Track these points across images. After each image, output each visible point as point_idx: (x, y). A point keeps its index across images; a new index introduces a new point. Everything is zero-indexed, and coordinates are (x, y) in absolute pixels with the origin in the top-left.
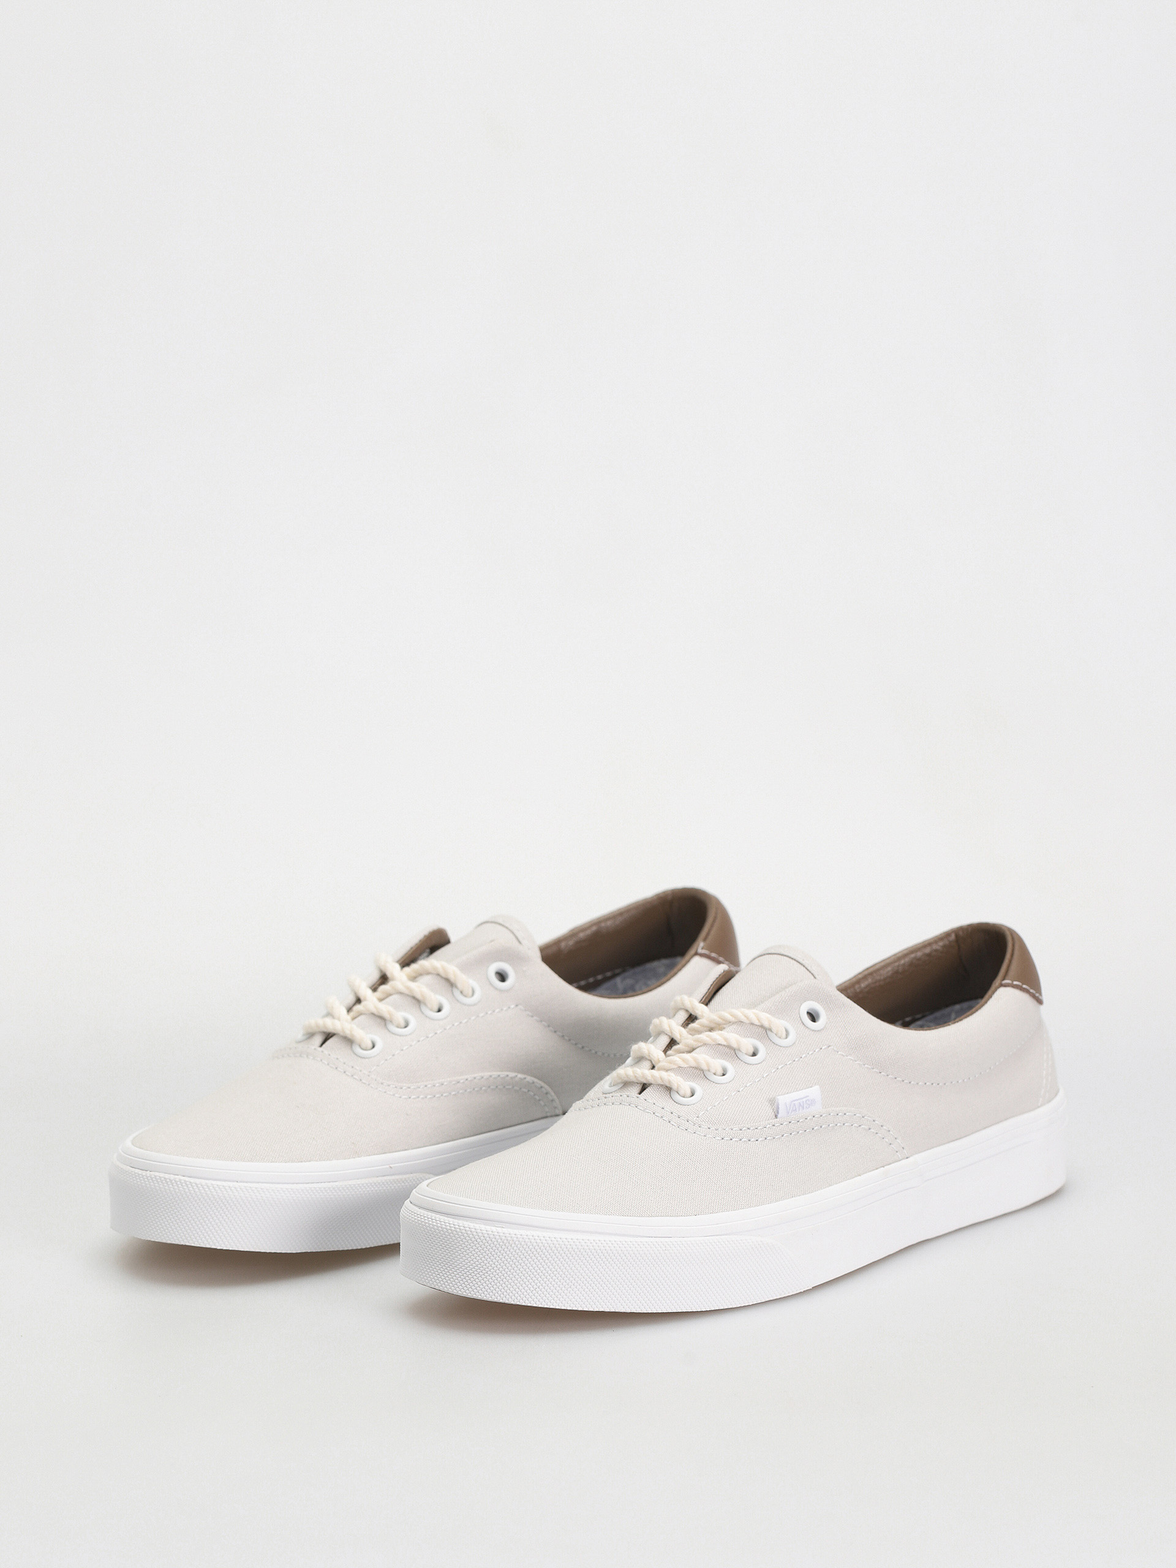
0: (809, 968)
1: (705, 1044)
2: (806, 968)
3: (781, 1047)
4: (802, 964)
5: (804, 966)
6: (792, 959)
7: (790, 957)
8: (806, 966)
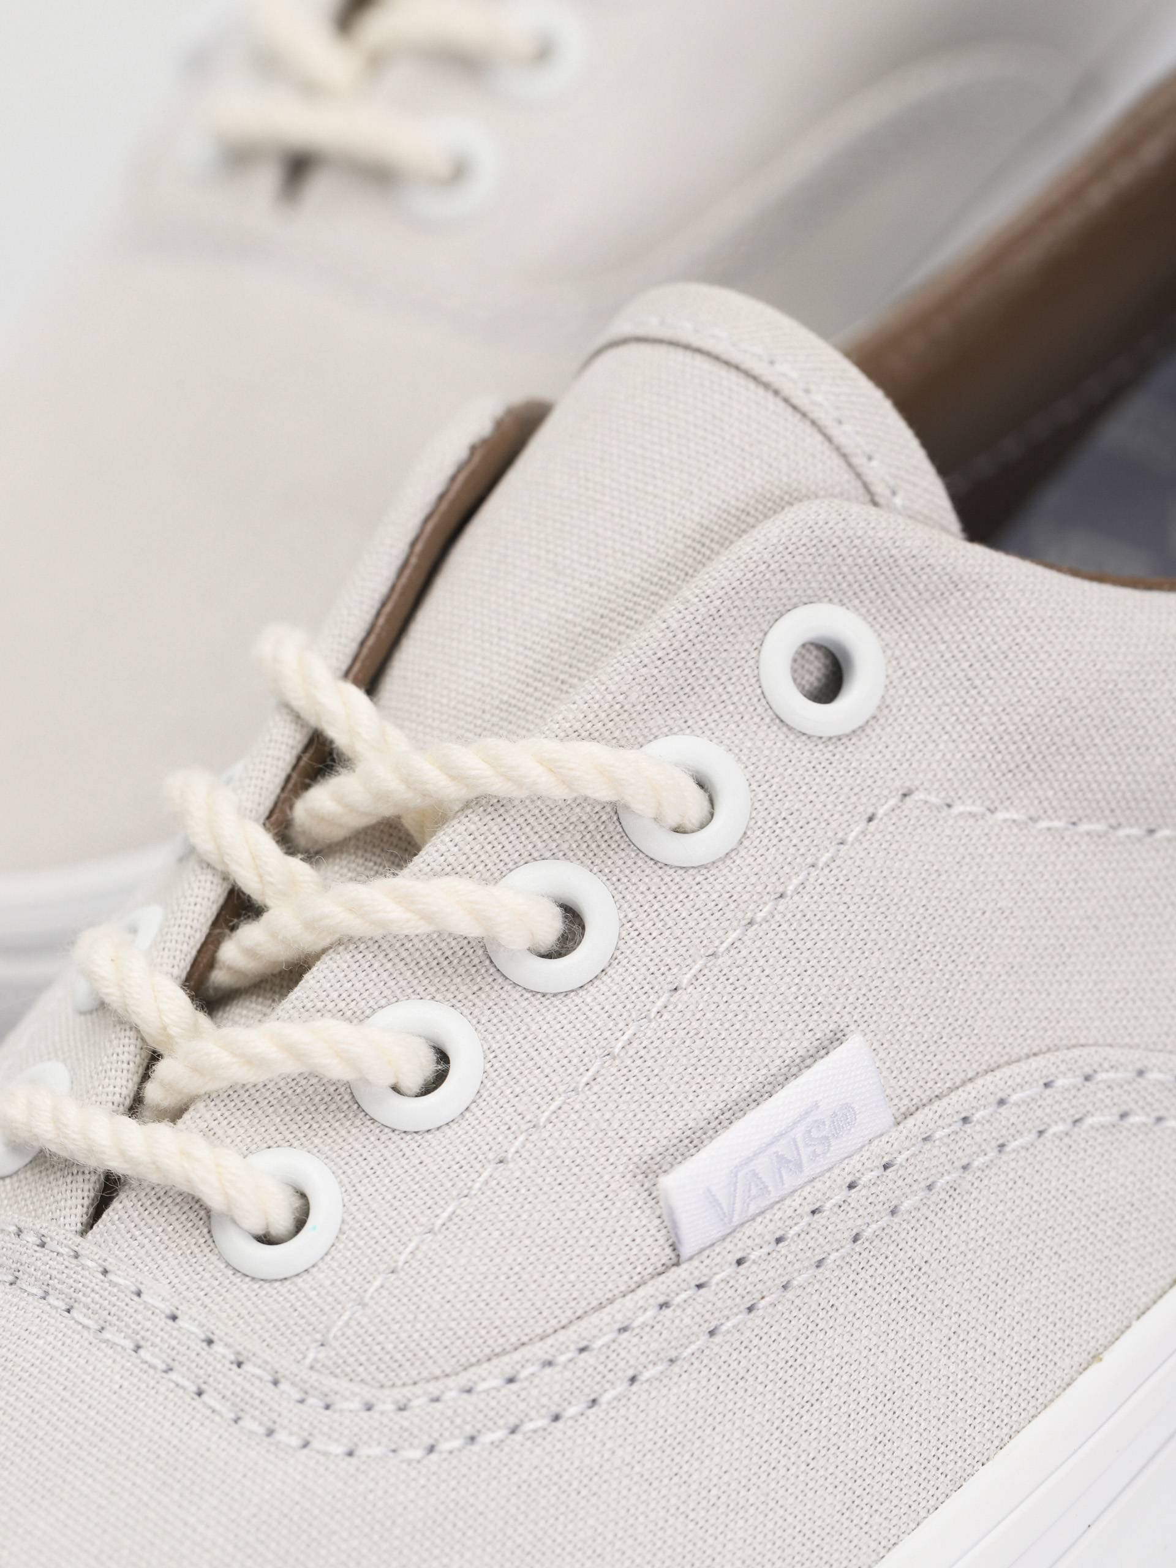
0: (800, 400)
1: (350, 940)
2: (786, 400)
3: (686, 869)
4: (766, 386)
5: (776, 393)
6: (727, 363)
7: (717, 358)
8: (787, 389)
